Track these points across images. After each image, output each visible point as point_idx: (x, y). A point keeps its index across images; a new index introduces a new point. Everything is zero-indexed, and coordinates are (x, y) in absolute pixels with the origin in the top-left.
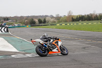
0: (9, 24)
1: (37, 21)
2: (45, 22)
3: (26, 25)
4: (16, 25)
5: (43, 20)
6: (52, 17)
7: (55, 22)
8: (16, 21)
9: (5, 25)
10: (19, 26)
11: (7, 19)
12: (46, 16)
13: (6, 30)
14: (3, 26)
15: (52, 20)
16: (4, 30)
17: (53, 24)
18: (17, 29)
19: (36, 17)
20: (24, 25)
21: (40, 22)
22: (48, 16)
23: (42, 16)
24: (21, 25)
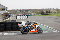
0: (29, 14)
1: (45, 12)
2: (50, 12)
3: (39, 14)
4: (33, 14)
5: (48, 11)
6: (54, 9)
7: (55, 12)
8: (33, 11)
9: (26, 14)
10: (34, 15)
11: (27, 11)
12: (50, 9)
13: (27, 17)
14: (25, 15)
15: (54, 11)
16: (26, 17)
17: (55, 14)
18: (33, 16)
19: (44, 9)
20: (37, 14)
21: (47, 12)
22: (51, 9)
23: (48, 9)
24: (36, 14)
